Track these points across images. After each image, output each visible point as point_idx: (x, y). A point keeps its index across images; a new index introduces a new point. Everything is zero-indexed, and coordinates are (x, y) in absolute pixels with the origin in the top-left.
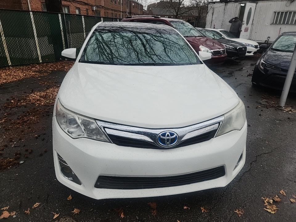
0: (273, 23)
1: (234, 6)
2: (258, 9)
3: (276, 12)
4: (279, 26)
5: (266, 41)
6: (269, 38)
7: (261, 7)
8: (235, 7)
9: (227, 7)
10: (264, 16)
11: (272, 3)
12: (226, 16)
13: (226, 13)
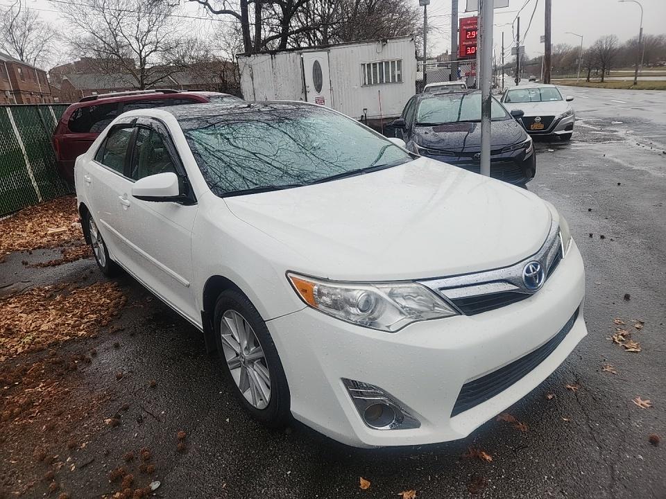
0: (365, 84)
1: (288, 59)
2: (333, 62)
3: (364, 65)
4: (376, 88)
5: (362, 116)
6: (365, 111)
7: (337, 58)
8: (291, 61)
9: (277, 62)
10: (348, 73)
11: (352, 49)
12: (279, 79)
13: (278, 74)
